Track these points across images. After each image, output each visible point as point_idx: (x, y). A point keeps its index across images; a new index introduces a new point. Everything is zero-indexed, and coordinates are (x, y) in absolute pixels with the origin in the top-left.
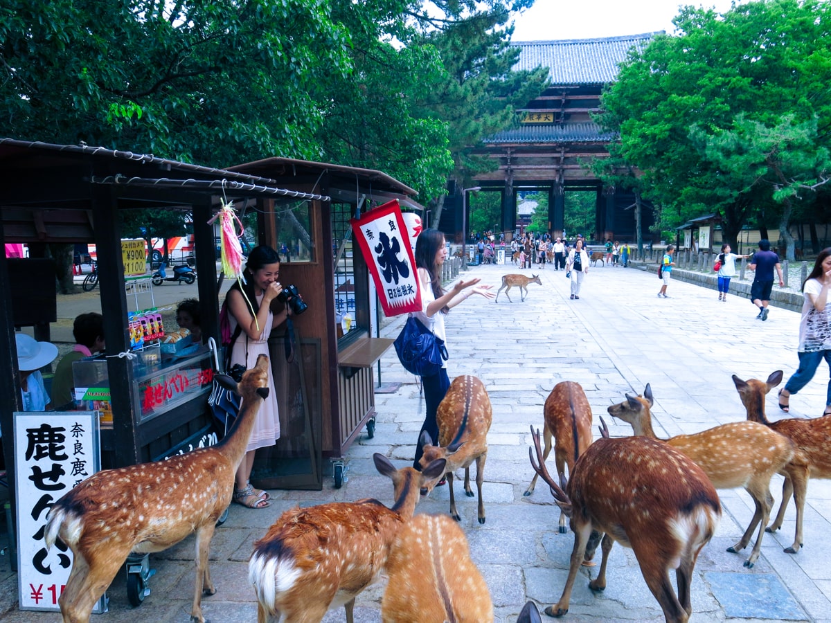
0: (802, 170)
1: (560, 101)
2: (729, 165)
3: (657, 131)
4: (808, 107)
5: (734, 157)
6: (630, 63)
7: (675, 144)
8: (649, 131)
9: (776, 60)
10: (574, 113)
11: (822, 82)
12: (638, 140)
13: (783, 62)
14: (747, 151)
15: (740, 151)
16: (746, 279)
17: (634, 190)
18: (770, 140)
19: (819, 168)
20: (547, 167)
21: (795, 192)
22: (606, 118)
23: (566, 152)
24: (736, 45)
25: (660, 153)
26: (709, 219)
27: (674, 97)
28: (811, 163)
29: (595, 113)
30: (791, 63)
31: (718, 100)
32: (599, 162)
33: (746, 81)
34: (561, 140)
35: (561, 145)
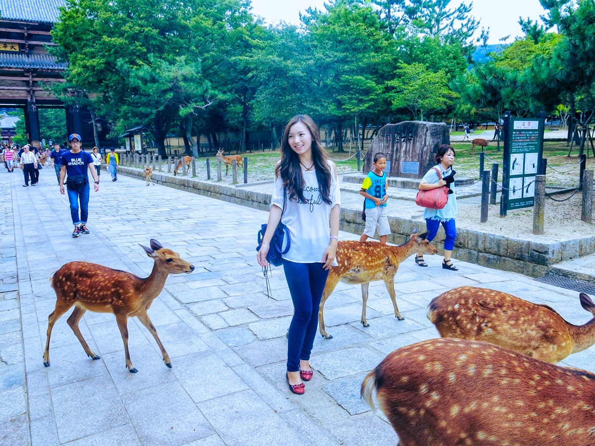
0: (196, 96)
1: (23, 34)
2: (147, 90)
3: (95, 64)
4: (196, 53)
5: (149, 85)
6: (69, 8)
7: (110, 74)
8: (89, 63)
9: (173, 19)
10: (37, 45)
11: (203, 37)
12: (80, 70)
13: (178, 20)
14: (158, 81)
15: (153, 80)
16: (163, 171)
17: (88, 108)
18: (172, 74)
19: (206, 95)
20: (18, 88)
21: (192, 110)
22: (59, 51)
23: (33, 77)
24: (146, 4)
25: (100, 81)
26: (139, 129)
27: (105, 38)
28: (200, 91)
29: (49, 46)
30: (183, 22)
31: (138, 43)
32: (58, 85)
33: (155, 32)
34: (28, 67)
35: (28, 71)
